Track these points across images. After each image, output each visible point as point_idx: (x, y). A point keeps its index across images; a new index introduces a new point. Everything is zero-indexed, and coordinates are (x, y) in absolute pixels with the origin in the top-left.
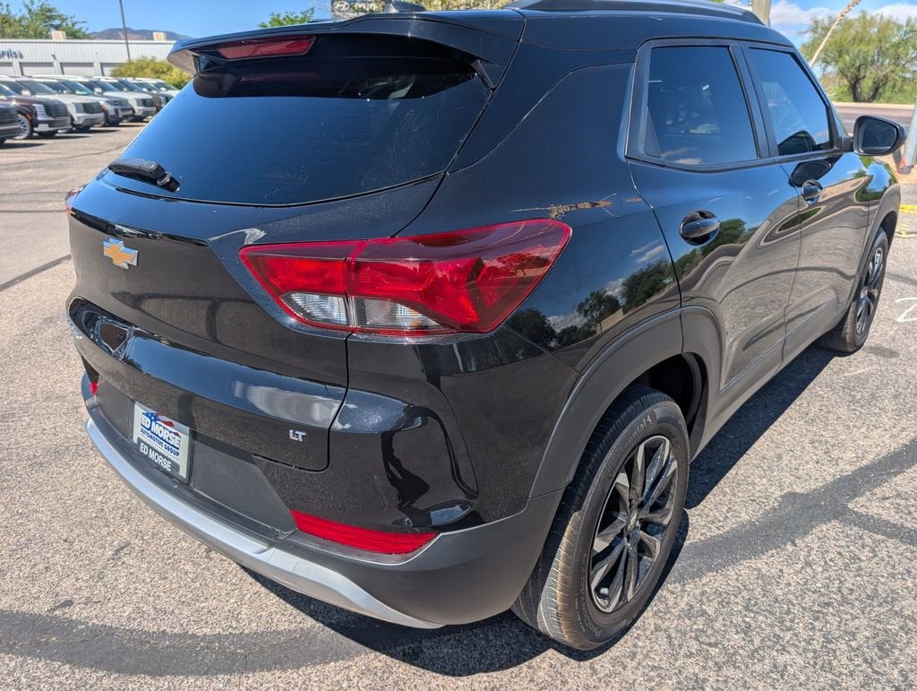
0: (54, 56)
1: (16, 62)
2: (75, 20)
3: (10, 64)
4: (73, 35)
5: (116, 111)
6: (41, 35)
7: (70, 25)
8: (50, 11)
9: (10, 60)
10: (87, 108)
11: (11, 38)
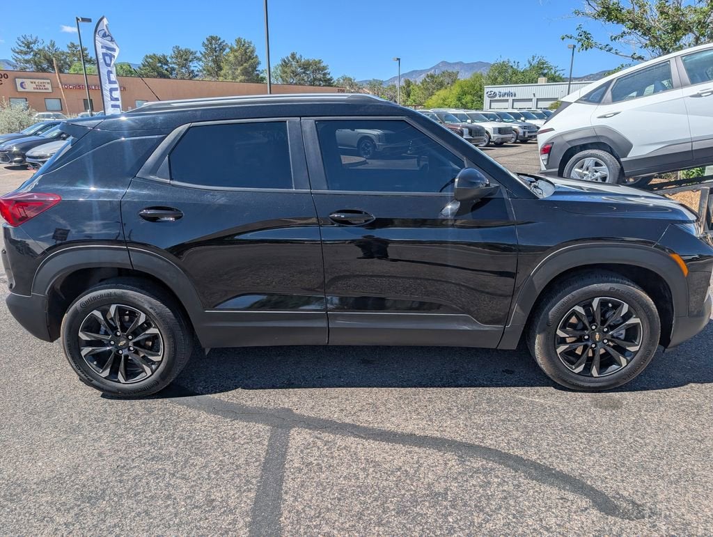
0: (534, 95)
1: (511, 99)
2: (557, 69)
3: (507, 101)
4: (553, 79)
5: (524, 133)
6: (533, 81)
7: (553, 73)
8: (543, 64)
9: (508, 98)
10: (500, 131)
11: (514, 84)
